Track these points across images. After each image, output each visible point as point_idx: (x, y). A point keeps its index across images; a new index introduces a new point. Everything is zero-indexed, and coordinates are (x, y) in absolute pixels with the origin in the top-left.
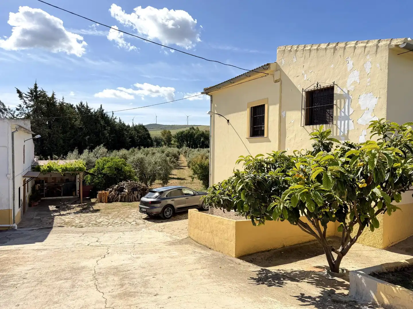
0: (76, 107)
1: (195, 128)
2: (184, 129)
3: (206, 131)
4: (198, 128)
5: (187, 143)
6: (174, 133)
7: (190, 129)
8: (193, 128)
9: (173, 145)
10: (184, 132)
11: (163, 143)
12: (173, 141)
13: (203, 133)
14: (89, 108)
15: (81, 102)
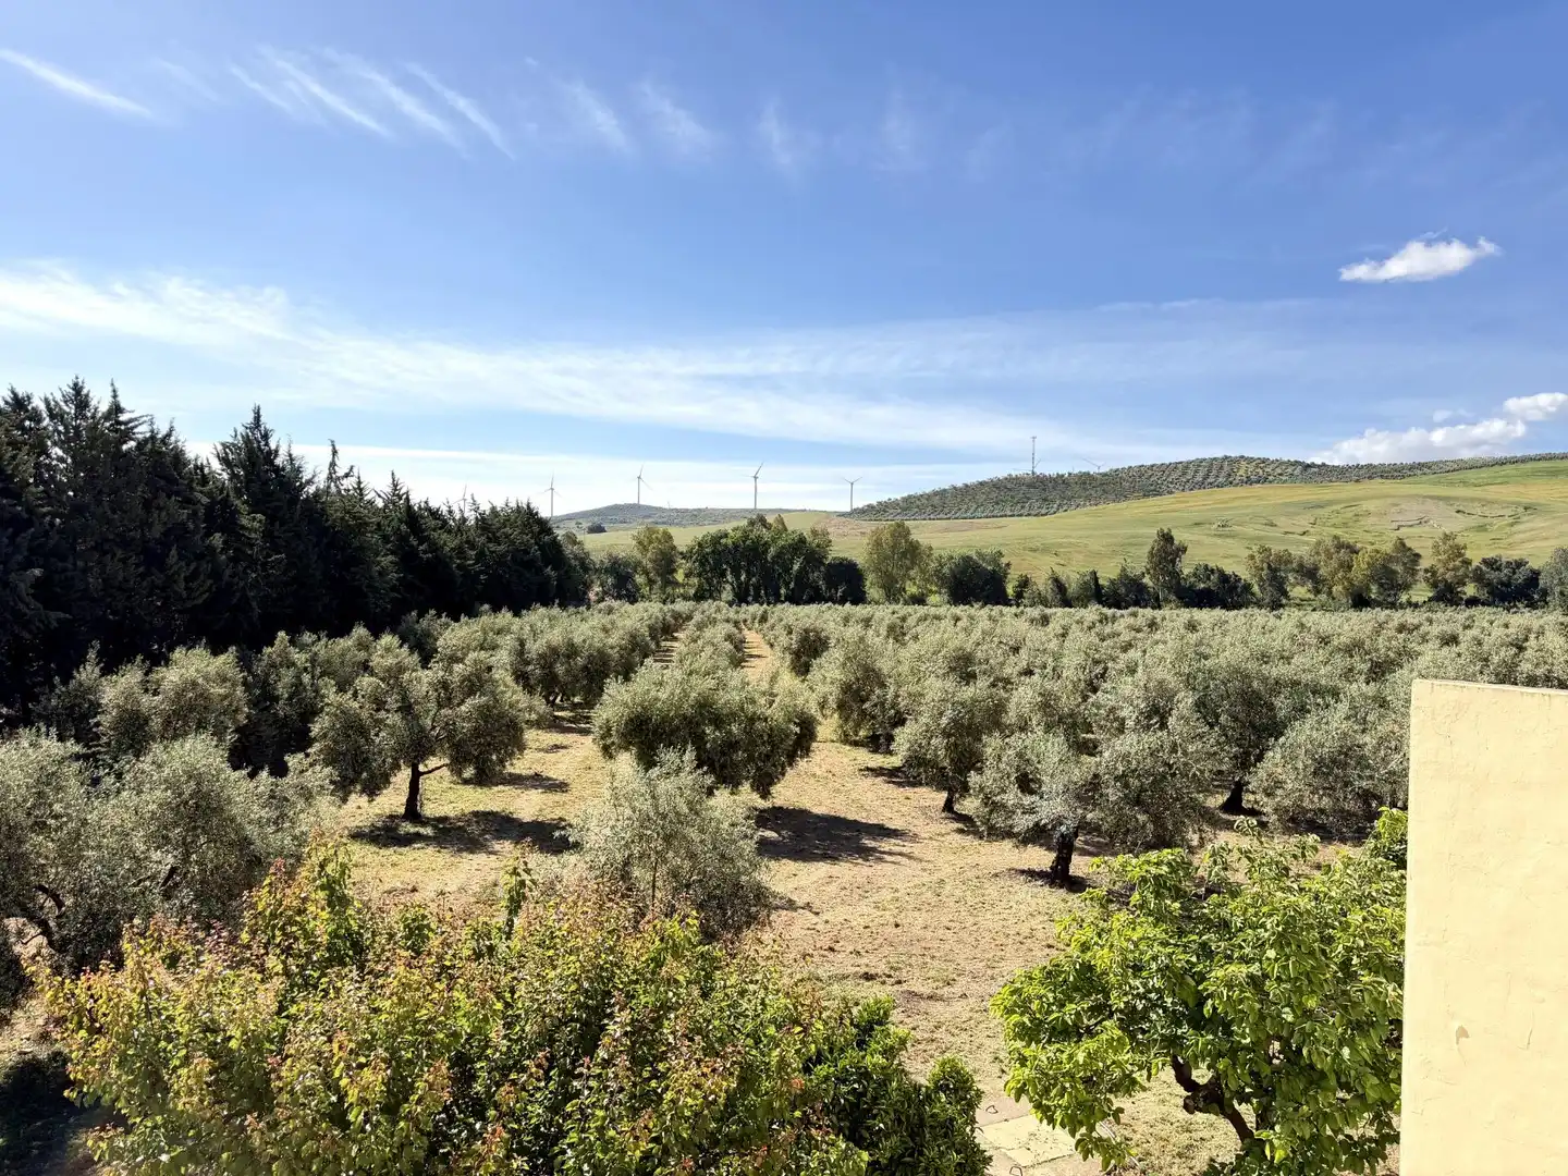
0: (42, 407)
1: (770, 519)
2: (728, 527)
3: (814, 533)
4: (781, 521)
5: (737, 577)
6: (684, 538)
7: (752, 523)
8: (762, 520)
9: (683, 586)
10: (726, 536)
11: (640, 579)
12: (681, 571)
13: (802, 540)
14: (123, 418)
15: (76, 385)
